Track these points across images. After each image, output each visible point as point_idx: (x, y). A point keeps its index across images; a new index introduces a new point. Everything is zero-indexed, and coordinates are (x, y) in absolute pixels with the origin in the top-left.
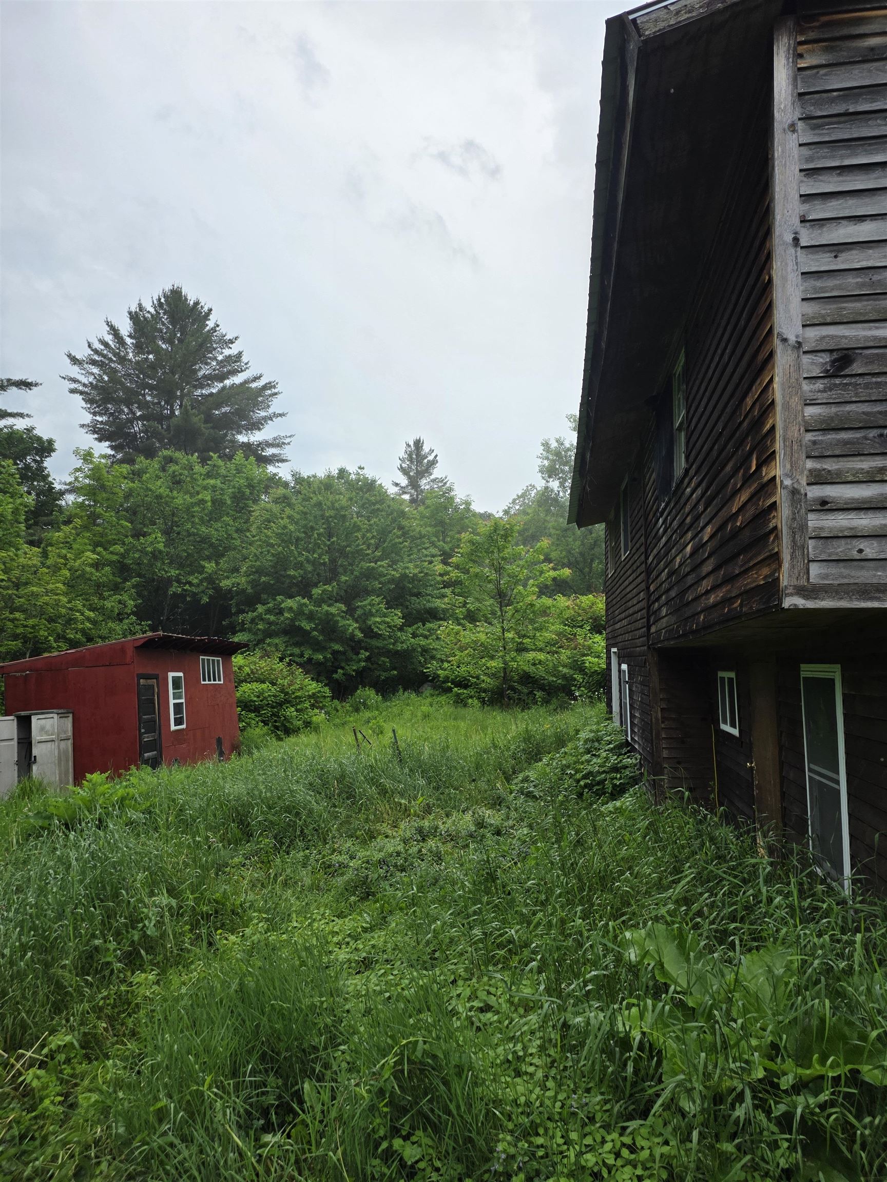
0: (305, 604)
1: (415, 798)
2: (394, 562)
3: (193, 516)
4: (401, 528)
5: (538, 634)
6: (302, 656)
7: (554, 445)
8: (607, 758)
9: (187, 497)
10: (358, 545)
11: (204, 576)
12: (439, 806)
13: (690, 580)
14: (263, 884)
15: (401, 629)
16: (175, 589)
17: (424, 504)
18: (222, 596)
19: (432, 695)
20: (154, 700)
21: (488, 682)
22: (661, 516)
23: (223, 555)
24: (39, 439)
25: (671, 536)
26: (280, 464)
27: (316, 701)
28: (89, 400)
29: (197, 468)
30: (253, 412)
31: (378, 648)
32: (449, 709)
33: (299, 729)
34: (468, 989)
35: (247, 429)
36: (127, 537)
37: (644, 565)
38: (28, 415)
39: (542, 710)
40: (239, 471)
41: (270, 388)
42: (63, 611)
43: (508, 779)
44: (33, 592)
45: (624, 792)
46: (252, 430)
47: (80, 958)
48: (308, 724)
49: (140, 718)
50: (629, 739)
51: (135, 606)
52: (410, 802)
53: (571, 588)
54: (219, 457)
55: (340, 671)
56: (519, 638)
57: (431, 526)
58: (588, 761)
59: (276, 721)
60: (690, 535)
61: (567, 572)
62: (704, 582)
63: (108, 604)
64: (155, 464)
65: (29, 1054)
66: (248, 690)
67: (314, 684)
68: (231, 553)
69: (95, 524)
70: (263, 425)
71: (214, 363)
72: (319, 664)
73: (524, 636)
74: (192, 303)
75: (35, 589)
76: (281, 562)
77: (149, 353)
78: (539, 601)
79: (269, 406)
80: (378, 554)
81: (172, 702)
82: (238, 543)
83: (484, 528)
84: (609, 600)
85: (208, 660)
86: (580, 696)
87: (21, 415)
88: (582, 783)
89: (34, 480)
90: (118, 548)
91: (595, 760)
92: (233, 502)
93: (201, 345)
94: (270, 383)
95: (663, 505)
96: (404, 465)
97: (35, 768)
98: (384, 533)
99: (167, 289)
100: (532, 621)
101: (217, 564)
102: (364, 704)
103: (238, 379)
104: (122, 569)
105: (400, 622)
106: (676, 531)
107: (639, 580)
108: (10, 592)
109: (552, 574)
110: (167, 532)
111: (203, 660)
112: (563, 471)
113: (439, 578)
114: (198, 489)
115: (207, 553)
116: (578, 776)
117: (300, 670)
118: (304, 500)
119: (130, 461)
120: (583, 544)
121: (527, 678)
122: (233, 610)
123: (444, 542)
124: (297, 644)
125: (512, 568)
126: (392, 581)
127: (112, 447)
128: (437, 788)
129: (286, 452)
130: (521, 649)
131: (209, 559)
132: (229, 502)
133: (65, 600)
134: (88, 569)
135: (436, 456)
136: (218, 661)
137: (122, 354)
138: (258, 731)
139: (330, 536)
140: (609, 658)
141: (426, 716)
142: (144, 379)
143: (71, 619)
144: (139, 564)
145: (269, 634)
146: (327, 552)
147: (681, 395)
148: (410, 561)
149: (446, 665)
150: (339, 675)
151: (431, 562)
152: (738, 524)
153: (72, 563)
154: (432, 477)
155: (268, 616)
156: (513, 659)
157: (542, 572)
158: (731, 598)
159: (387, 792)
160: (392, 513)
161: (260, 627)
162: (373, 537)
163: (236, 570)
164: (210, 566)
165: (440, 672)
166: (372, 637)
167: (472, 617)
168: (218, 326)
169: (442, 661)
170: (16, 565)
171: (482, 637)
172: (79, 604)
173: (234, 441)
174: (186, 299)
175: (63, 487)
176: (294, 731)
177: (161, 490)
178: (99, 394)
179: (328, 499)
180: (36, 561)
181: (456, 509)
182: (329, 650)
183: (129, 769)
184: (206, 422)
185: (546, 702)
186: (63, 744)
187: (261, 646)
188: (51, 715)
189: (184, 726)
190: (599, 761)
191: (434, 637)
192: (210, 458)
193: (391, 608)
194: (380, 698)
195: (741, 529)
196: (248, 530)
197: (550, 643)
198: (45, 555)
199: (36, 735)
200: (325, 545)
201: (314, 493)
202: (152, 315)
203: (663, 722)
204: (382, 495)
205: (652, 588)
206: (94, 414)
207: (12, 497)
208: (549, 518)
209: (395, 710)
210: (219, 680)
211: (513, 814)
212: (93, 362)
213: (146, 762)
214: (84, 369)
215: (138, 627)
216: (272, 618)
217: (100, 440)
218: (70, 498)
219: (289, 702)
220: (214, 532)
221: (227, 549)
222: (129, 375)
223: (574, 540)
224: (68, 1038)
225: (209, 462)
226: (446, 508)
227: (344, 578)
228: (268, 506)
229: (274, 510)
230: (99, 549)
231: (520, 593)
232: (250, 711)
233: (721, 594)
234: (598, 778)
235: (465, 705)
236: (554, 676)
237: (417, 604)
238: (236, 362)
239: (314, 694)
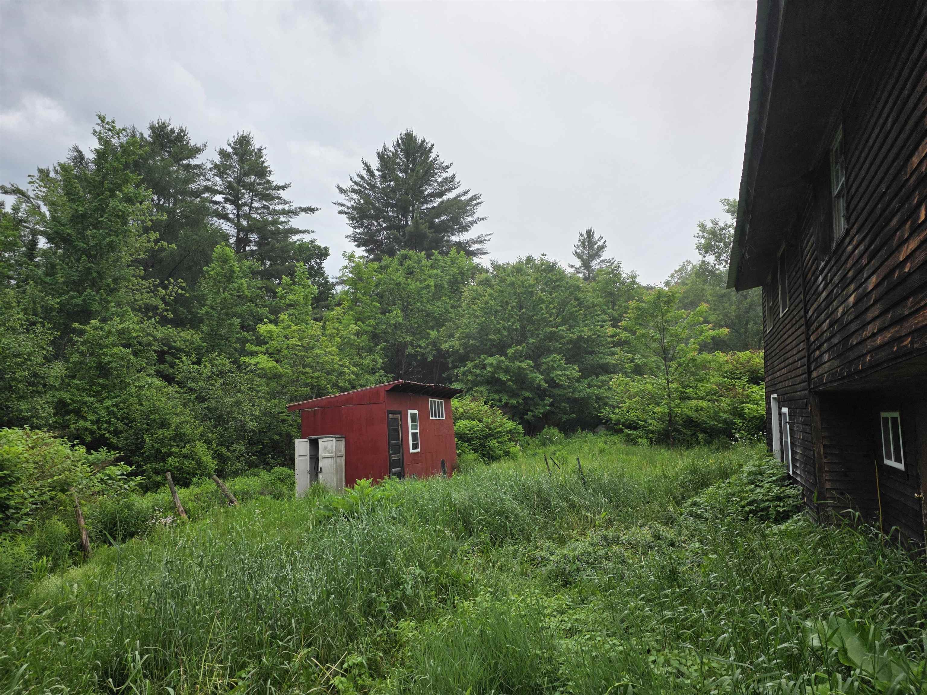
0: (502, 361)
1: (599, 513)
2: (572, 327)
3: (422, 297)
4: (577, 299)
5: (699, 385)
6: (500, 400)
7: (709, 225)
8: (770, 490)
9: (418, 283)
10: (543, 314)
11: (429, 341)
12: (619, 521)
13: (853, 327)
14: (483, 568)
15: (578, 381)
16: (409, 350)
17: (595, 280)
18: (442, 355)
19: (606, 435)
20: (398, 429)
21: (655, 425)
22: (821, 274)
23: (443, 325)
24: (319, 248)
25: (833, 290)
26: (482, 256)
27: (512, 436)
28: (352, 219)
29: (424, 262)
30: (463, 218)
31: (559, 395)
32: (622, 446)
33: (500, 457)
34: (662, 657)
35: (459, 231)
36: (377, 314)
37: (803, 319)
38: (312, 231)
39: (706, 449)
40: (453, 262)
41: (475, 199)
42: (337, 367)
43: (678, 504)
44: (317, 354)
45: (788, 519)
46: (462, 231)
47: (363, 605)
48: (507, 453)
49: (389, 443)
50: (791, 473)
51: (383, 363)
52: (594, 516)
53: (728, 346)
54: (439, 253)
55: (529, 413)
56: (683, 388)
57: (601, 297)
58: (752, 491)
59: (483, 450)
60: (852, 287)
61: (725, 331)
62: (870, 327)
63: (366, 362)
64: (395, 262)
65: (334, 668)
66: (462, 425)
67: (511, 423)
68: (449, 324)
69: (356, 305)
70: (470, 227)
71: (436, 184)
72: (514, 407)
73: (687, 386)
74: (420, 142)
75: (318, 351)
76: (484, 330)
77: (391, 181)
78: (700, 356)
79: (474, 213)
80: (559, 320)
81: (411, 431)
82: (453, 315)
83: (648, 297)
84: (768, 353)
85: (435, 402)
86: (740, 438)
87: (308, 232)
88: (747, 509)
89: (316, 276)
90: (371, 321)
91: (758, 490)
92: (449, 286)
93: (426, 172)
94: (475, 195)
95: (823, 264)
96: (578, 251)
97: (320, 476)
98: (564, 304)
99: (403, 133)
100: (693, 374)
101: (439, 331)
102: (550, 440)
103: (451, 195)
104: (375, 337)
105: (577, 375)
106: (837, 286)
107: (798, 333)
108: (303, 353)
109: (711, 333)
110: (404, 310)
111: (431, 401)
112: (718, 247)
113: (609, 339)
114: (425, 277)
115: (431, 324)
116: (743, 503)
117: (500, 411)
118: (501, 281)
119: (377, 259)
120: (739, 308)
121: (690, 422)
122: (450, 366)
123: (613, 310)
124: (497, 392)
125: (674, 329)
126: (571, 341)
127: (367, 251)
128: (617, 507)
129: (486, 247)
130: (684, 397)
131: (432, 328)
132: (446, 286)
133: (338, 359)
134: (352, 337)
135: (605, 242)
136: (441, 402)
137: (373, 183)
138: (471, 456)
139: (521, 308)
140: (768, 403)
141: (602, 451)
142: (387, 200)
143: (341, 373)
144: (385, 333)
145: (476, 383)
146: (518, 320)
147: (839, 167)
148: (585, 326)
149: (617, 410)
150: (529, 416)
151: (602, 326)
152: (907, 270)
153: (342, 333)
154: (601, 259)
155: (475, 370)
156: (678, 406)
157: (702, 332)
158: (901, 337)
159: (575, 507)
160: (570, 288)
161: (469, 378)
162: (554, 308)
163: (452, 336)
164: (433, 334)
165: (612, 416)
166: (554, 387)
167: (638, 371)
168: (438, 156)
169: (614, 407)
170: (306, 334)
171: (649, 387)
172: (346, 361)
173: (449, 241)
174: (416, 139)
175: (335, 281)
176: (497, 458)
177: (400, 279)
178: (357, 213)
179: (519, 280)
180: (319, 332)
181: (623, 283)
182: (521, 397)
183: (384, 479)
184: (430, 228)
185: (708, 443)
186: (339, 460)
187: (470, 393)
188: (331, 439)
189: (419, 450)
190: (762, 491)
191: (606, 387)
192: (433, 254)
193: (570, 364)
194: (563, 435)
195: (909, 274)
196: (460, 306)
197: (712, 393)
198: (324, 328)
199: (322, 453)
200: (517, 315)
201: (509, 275)
202: (393, 153)
203: (825, 457)
204: (562, 274)
205: (812, 339)
206: (355, 227)
207: (303, 288)
208: (705, 287)
209: (576, 446)
210: (442, 417)
211: (685, 532)
212: (354, 191)
213: (394, 474)
214: (348, 196)
215: (385, 378)
216: (478, 371)
217: (358, 246)
218: (339, 288)
219: (492, 436)
220: (436, 308)
221: (445, 320)
222: (378, 198)
223: (731, 305)
224: (360, 659)
225: (432, 257)
226: (615, 283)
227: (531, 340)
228: (475, 288)
229: (479, 290)
230: (359, 323)
231: (683, 350)
232: (464, 441)
233: (888, 335)
234: (762, 506)
235: (635, 444)
236: (715, 420)
237: (590, 360)
238: (451, 182)
239: (510, 430)
